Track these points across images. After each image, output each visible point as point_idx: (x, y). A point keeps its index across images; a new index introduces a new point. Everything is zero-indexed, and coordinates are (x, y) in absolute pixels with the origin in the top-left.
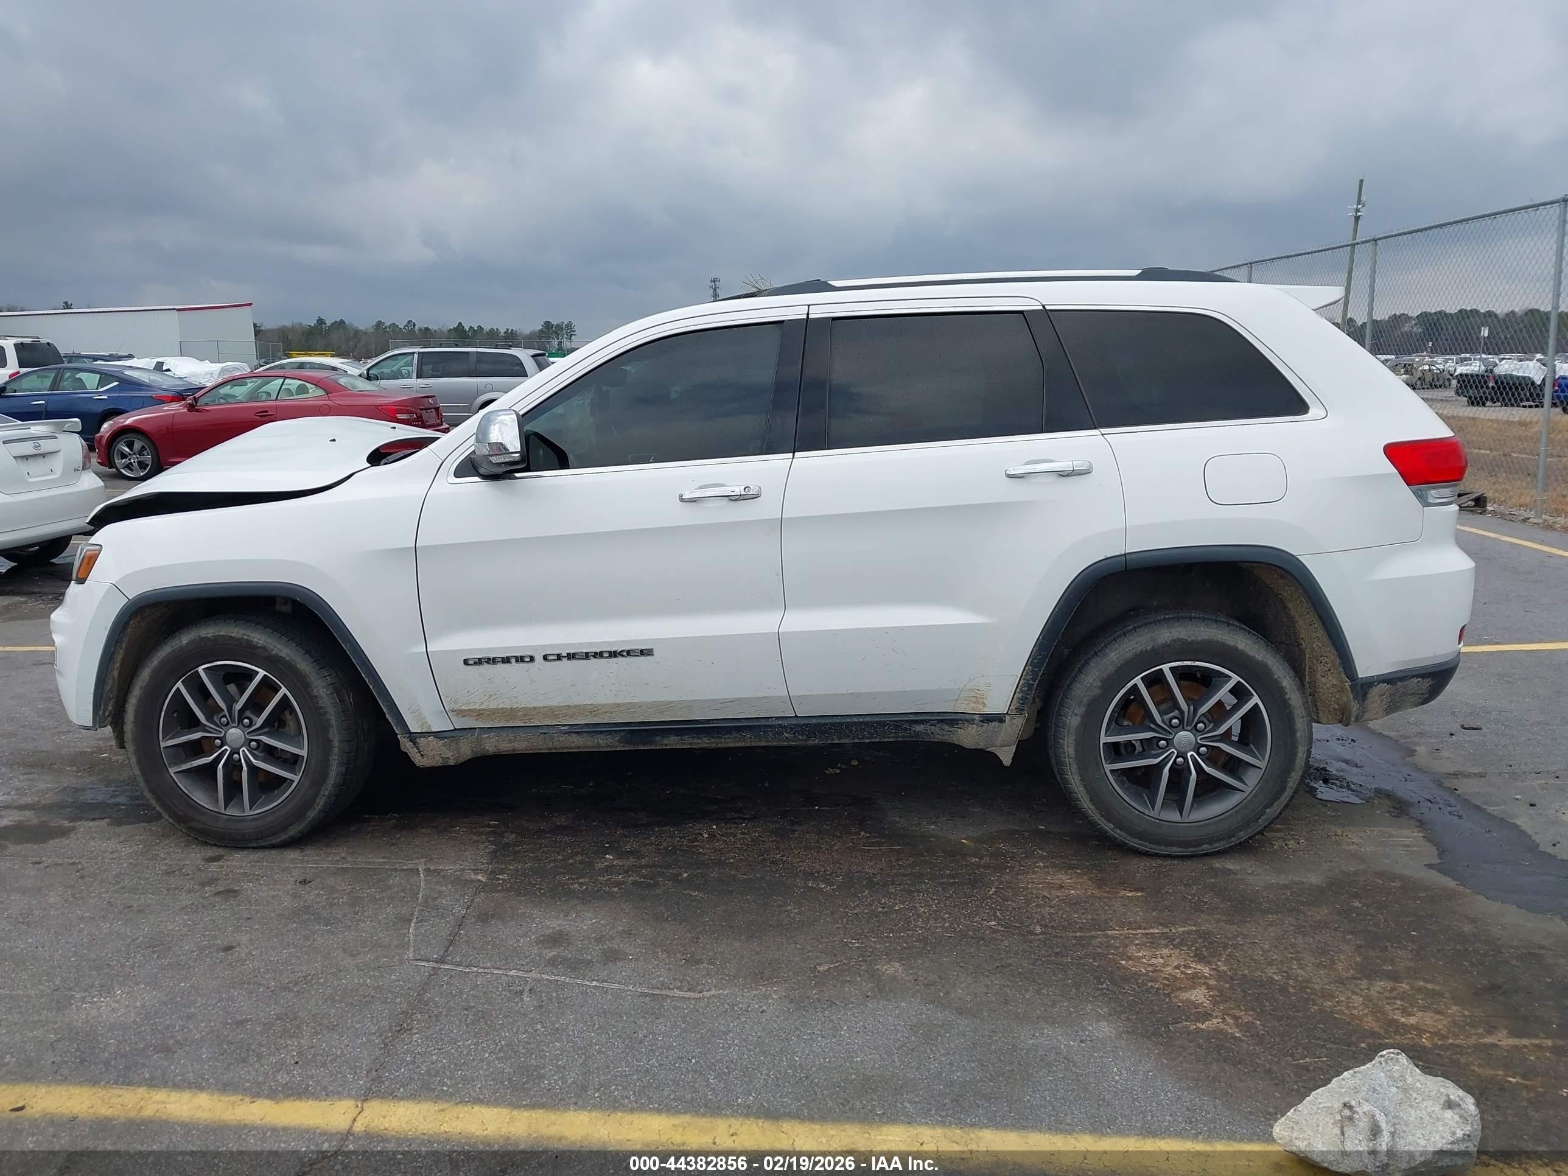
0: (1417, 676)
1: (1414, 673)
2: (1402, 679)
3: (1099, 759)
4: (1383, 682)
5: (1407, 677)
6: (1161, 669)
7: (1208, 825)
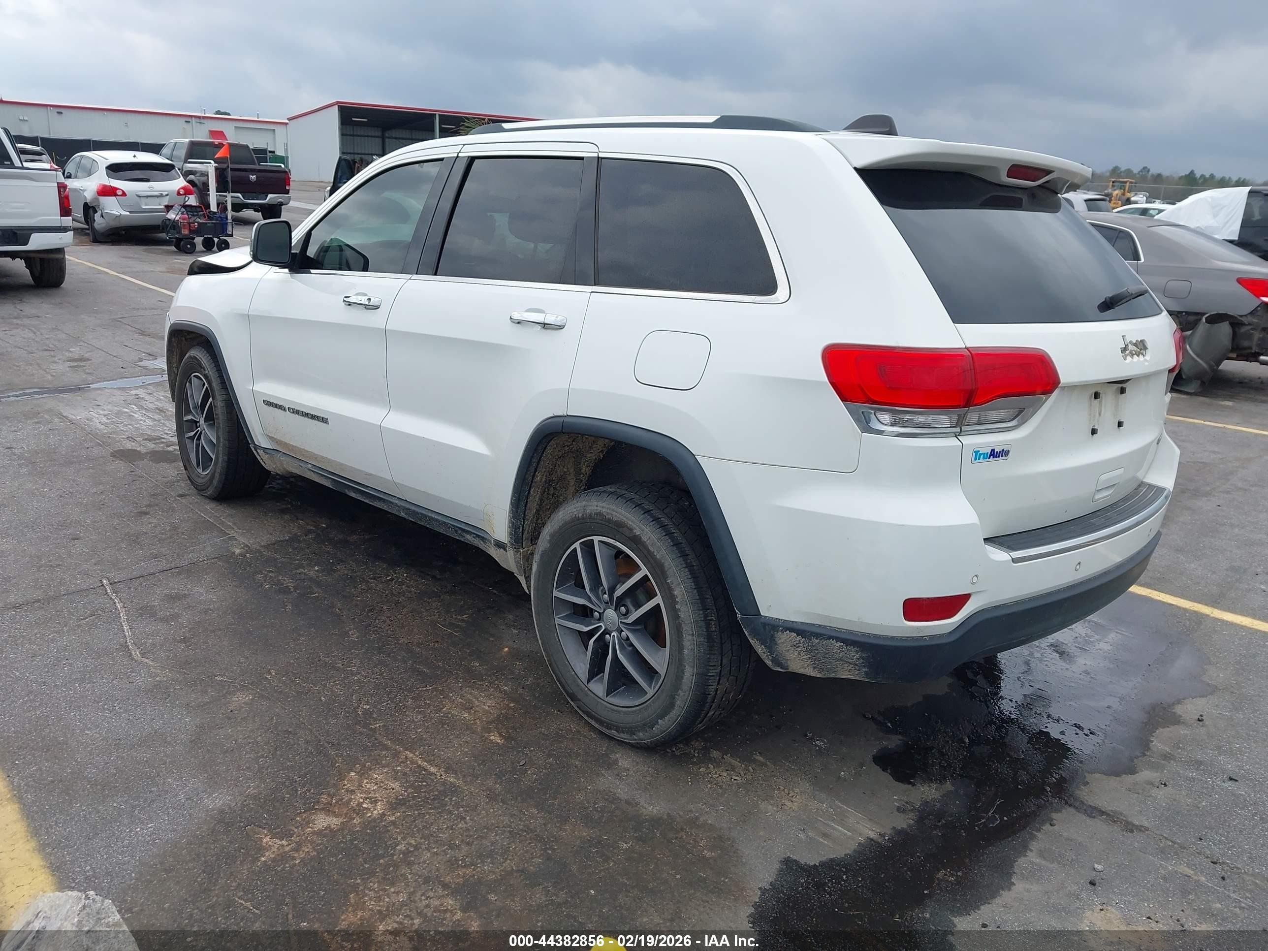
0: (838, 639)
1: (833, 634)
2: (817, 635)
3: (551, 610)
4: (792, 630)
5: (824, 635)
6: (593, 540)
7: (619, 712)
